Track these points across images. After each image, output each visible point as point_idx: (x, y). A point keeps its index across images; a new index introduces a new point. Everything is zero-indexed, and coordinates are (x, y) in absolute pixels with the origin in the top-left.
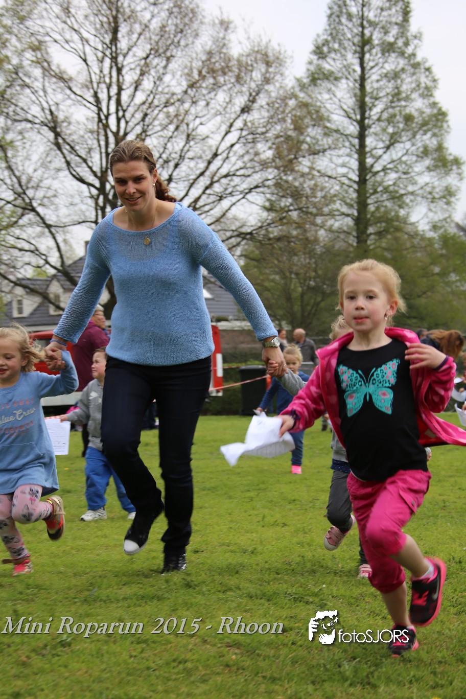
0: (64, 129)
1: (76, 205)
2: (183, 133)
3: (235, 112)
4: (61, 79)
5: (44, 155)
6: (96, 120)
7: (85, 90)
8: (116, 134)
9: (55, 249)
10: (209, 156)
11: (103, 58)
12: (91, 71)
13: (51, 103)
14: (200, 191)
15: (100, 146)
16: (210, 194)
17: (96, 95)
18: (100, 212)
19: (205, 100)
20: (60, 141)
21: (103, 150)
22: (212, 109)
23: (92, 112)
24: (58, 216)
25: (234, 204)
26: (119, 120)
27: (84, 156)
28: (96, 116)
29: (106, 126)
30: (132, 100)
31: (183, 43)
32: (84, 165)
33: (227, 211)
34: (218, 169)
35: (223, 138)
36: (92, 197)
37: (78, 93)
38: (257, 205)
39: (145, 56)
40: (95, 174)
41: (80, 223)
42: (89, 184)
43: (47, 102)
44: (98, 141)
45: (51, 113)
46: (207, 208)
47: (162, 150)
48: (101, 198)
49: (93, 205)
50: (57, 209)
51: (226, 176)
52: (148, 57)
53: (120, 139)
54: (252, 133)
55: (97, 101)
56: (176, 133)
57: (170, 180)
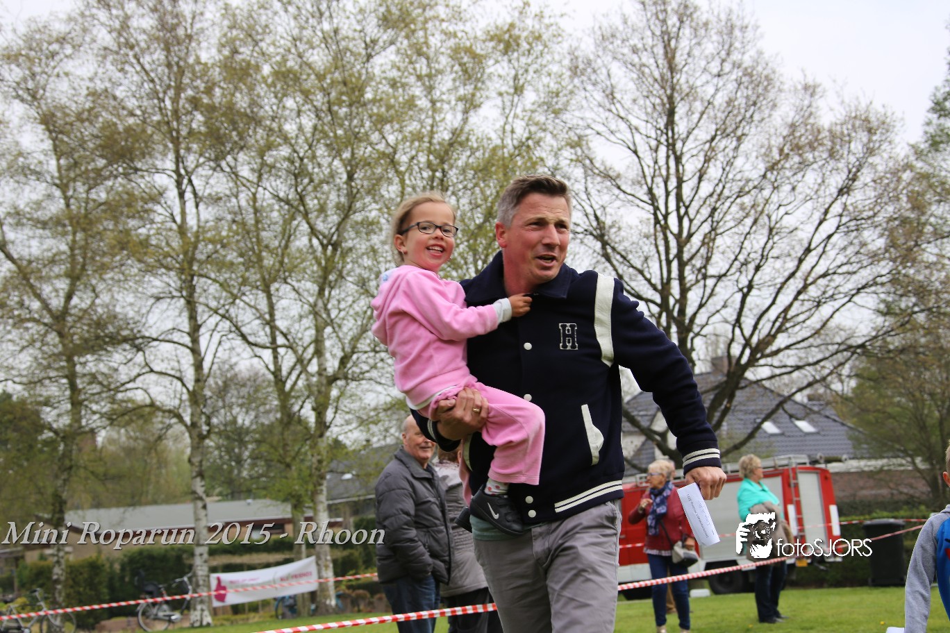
0: (612, 235)
2: (763, 226)
3: (831, 195)
4: (607, 176)
6: (652, 221)
7: (637, 187)
8: (678, 236)
10: (799, 252)
11: (657, 147)
12: (643, 164)
13: (596, 207)
14: (791, 298)
15: (658, 252)
16: (803, 301)
17: (650, 191)
19: (790, 184)
20: (609, 250)
21: (663, 257)
23: (646, 213)
25: (838, 310)
26: (680, 219)
27: (639, 267)
28: (652, 217)
29: (665, 228)
30: (696, 193)
31: (757, 117)
32: (640, 277)
33: (828, 320)
34: (813, 268)
35: (817, 229)
36: (652, 315)
37: (629, 191)
39: (709, 138)
40: (654, 287)
42: (647, 301)
43: (591, 206)
44: (657, 246)
45: (597, 218)
46: (801, 318)
47: (737, 251)
48: (664, 315)
51: (824, 275)
52: (713, 139)
53: (682, 243)
54: (855, 219)
55: (653, 198)
56: (754, 228)
57: (750, 286)
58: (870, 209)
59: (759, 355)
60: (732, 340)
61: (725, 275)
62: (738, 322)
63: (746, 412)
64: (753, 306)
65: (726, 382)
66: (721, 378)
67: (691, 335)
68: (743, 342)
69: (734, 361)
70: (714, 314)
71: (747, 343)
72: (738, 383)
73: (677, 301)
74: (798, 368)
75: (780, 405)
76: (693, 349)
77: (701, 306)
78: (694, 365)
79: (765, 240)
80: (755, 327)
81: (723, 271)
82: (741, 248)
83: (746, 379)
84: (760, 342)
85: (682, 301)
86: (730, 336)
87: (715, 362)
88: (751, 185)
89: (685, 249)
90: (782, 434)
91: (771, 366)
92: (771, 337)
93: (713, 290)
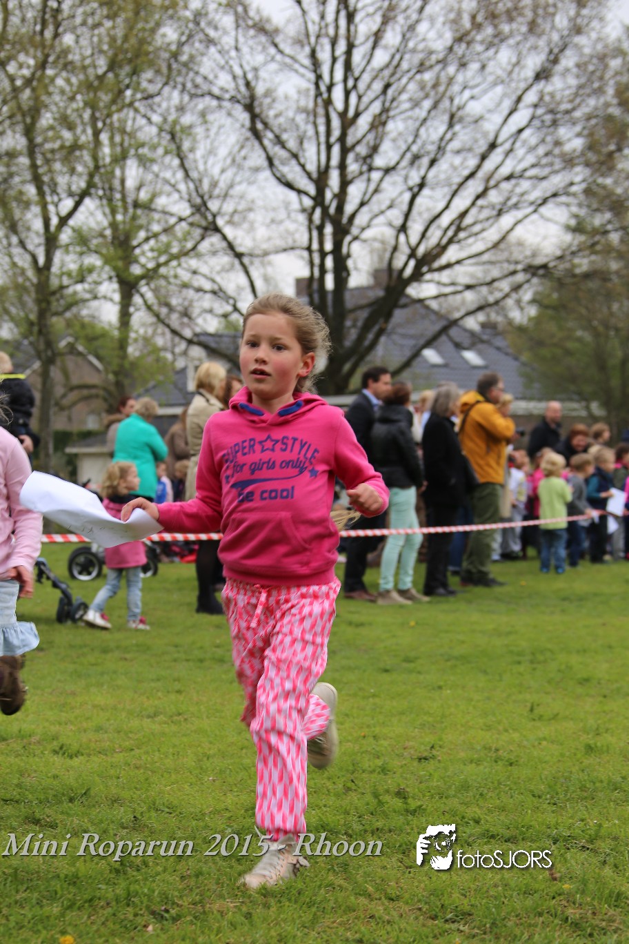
0: (263, 104)
1: (281, 222)
2: (445, 111)
3: (526, 80)
4: (263, 30)
5: (237, 148)
6: (312, 93)
7: (298, 47)
8: (343, 115)
9: (249, 290)
10: (482, 146)
12: (308, 18)
13: (247, 68)
14: (468, 202)
15: (317, 133)
16: (482, 207)
17: (313, 54)
18: (315, 234)
19: (479, 60)
20: (259, 126)
21: (323, 139)
22: (491, 74)
23: (306, 81)
24: (254, 240)
25: (520, 221)
26: (347, 94)
27: (293, 149)
28: (312, 87)
29: (328, 102)
30: (369, 62)
32: (294, 162)
33: (508, 232)
34: (497, 168)
35: (506, 120)
36: (304, 210)
37: (287, 52)
38: (556, 223)
40: (309, 175)
41: (285, 250)
42: (299, 192)
43: (241, 66)
44: (315, 125)
45: (248, 84)
47: (410, 139)
48: (318, 212)
49: (306, 223)
50: (252, 229)
51: (508, 178)
53: (348, 122)
54: (552, 112)
55: (316, 64)
56: (433, 113)
57: (422, 186)
58: (571, 101)
59: (425, 269)
60: (395, 249)
61: (394, 168)
62: (403, 228)
63: (404, 336)
65: (384, 299)
66: (380, 293)
67: (348, 239)
68: (407, 251)
69: (395, 275)
70: (376, 216)
71: (412, 254)
72: (397, 300)
73: (335, 196)
74: (469, 287)
75: (444, 330)
76: (348, 256)
77: (362, 204)
78: (349, 275)
79: (444, 128)
80: (423, 235)
81: (392, 163)
82: (416, 136)
83: (408, 296)
85: (341, 196)
86: (393, 242)
87: (376, 274)
88: (434, 58)
89: (350, 132)
90: (445, 366)
91: (438, 282)
92: (442, 249)
93: (378, 185)
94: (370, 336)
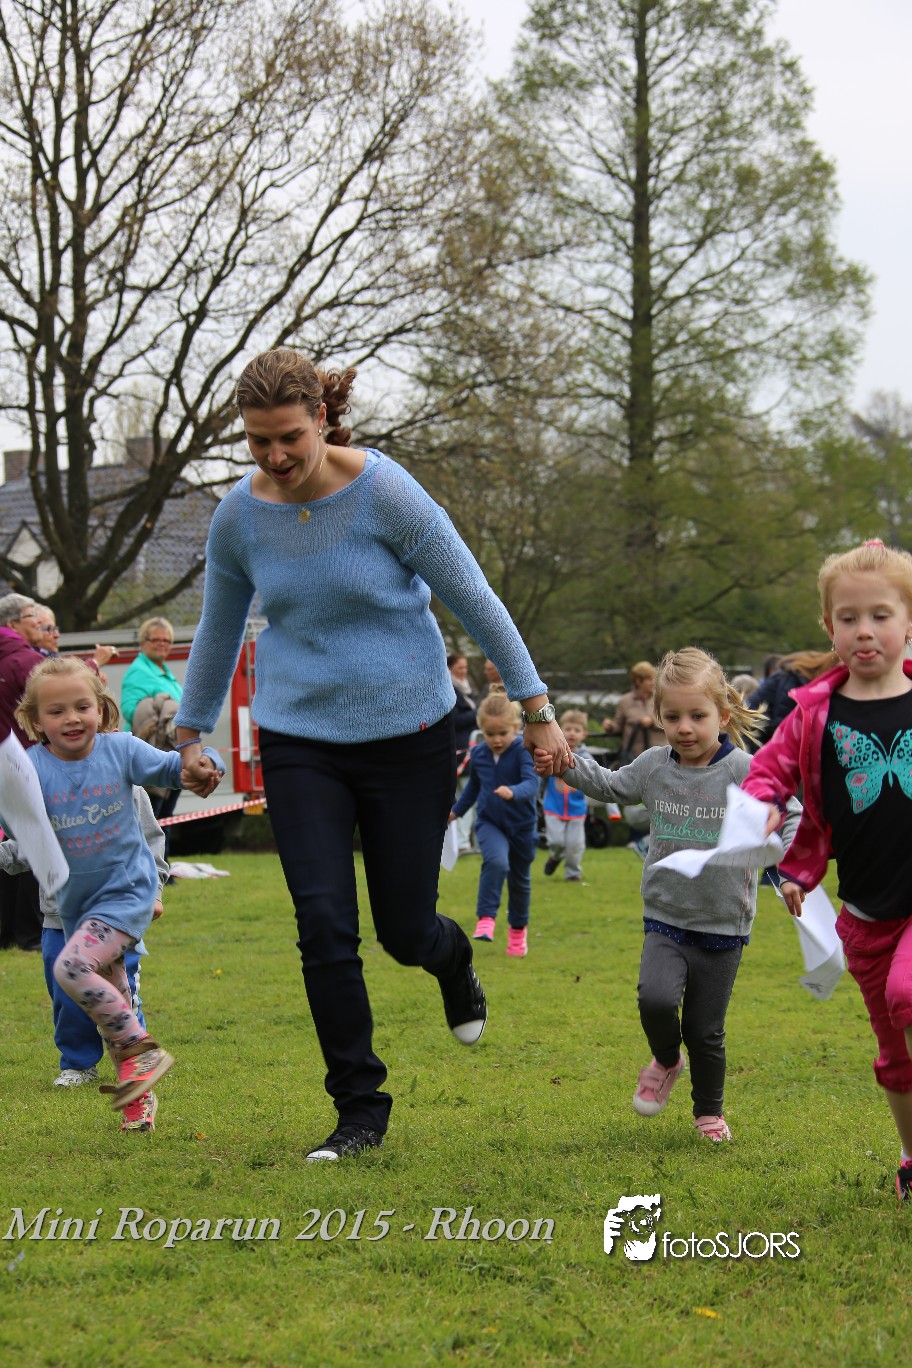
2: (230, 204)
3: (352, 159)
6: (29, 172)
8: (76, 206)
10: (291, 258)
11: (44, 30)
12: (17, 60)
14: (272, 340)
15: (37, 232)
17: (28, 113)
18: (39, 386)
19: (283, 130)
21: (46, 243)
22: (299, 150)
23: (18, 154)
26: (82, 174)
28: (29, 163)
29: (53, 188)
30: (113, 127)
32: (3, 276)
34: (313, 289)
35: (324, 219)
36: (20, 350)
38: (403, 372)
39: (141, 24)
40: (27, 297)
42: (13, 322)
44: (35, 221)
47: (182, 244)
52: (149, 28)
53: (83, 219)
54: (390, 208)
55: (32, 128)
56: (215, 205)
57: (202, 313)
59: (209, 440)
61: (157, 287)
62: (175, 377)
63: (180, 540)
64: (204, 348)
65: (148, 483)
66: (141, 476)
67: (91, 392)
68: (183, 413)
69: (164, 448)
70: (134, 358)
71: (190, 416)
72: (170, 486)
73: (68, 327)
76: (92, 419)
77: (111, 341)
78: (93, 447)
79: (232, 229)
80: (206, 388)
81: (155, 281)
82: (190, 240)
83: (184, 480)
84: (211, 416)
85: (78, 328)
86: (160, 400)
87: (132, 446)
89: (88, 231)
91: (230, 460)
93: (135, 313)
94: (129, 541)
